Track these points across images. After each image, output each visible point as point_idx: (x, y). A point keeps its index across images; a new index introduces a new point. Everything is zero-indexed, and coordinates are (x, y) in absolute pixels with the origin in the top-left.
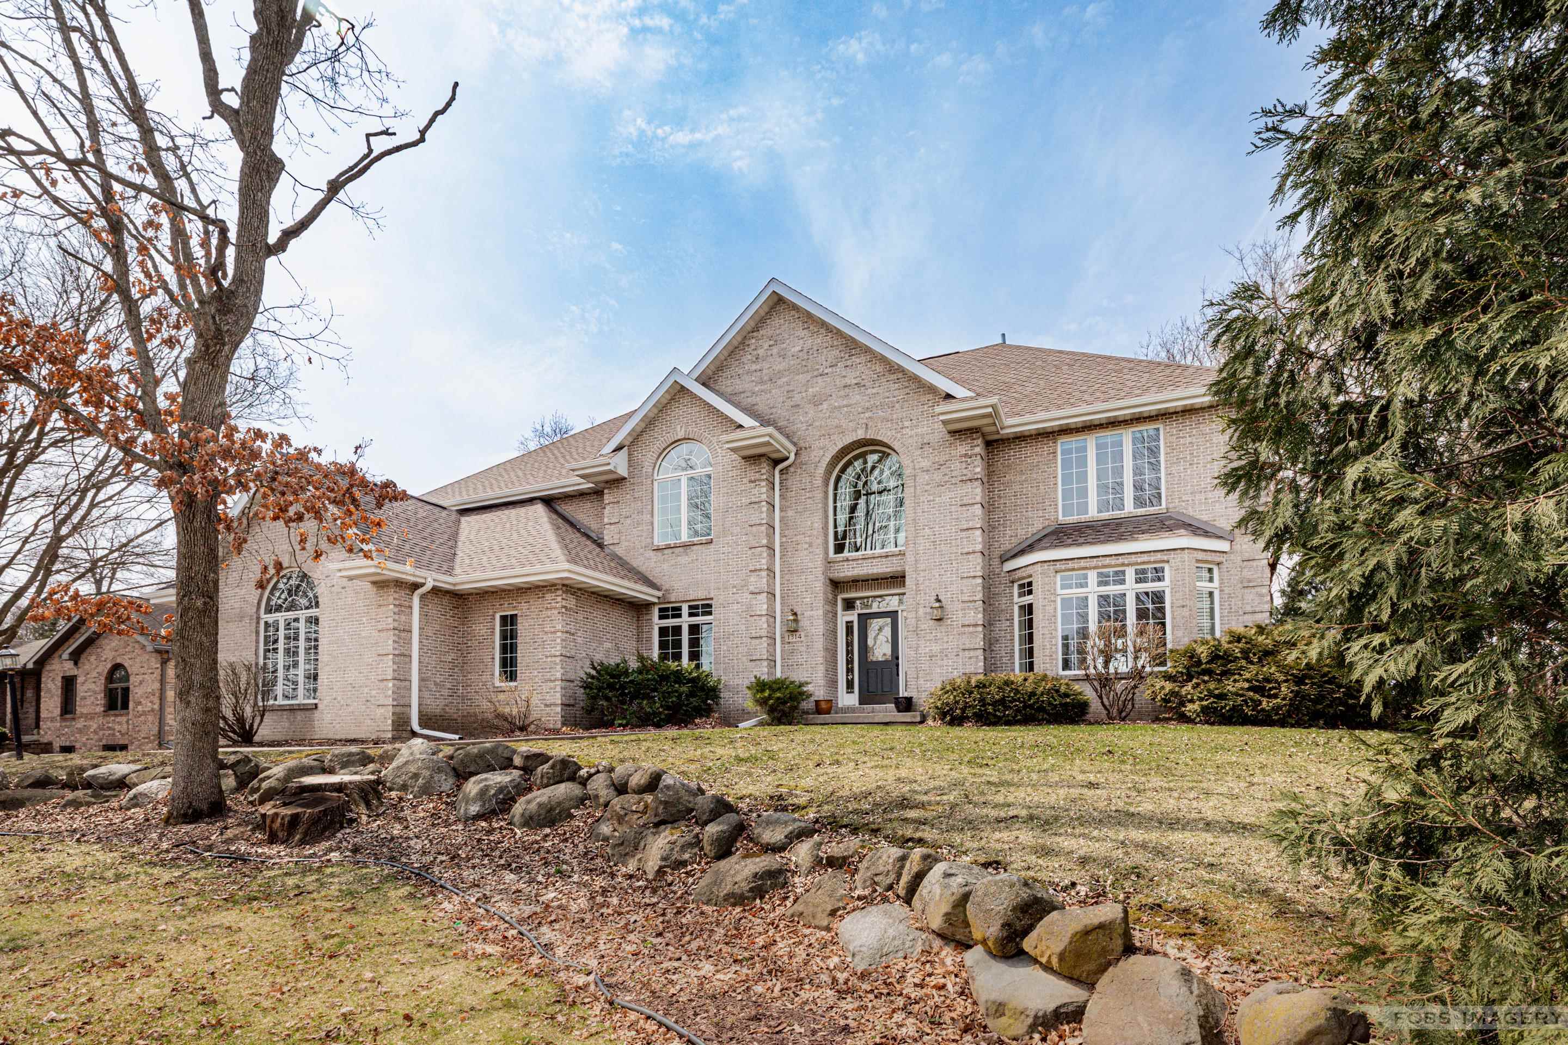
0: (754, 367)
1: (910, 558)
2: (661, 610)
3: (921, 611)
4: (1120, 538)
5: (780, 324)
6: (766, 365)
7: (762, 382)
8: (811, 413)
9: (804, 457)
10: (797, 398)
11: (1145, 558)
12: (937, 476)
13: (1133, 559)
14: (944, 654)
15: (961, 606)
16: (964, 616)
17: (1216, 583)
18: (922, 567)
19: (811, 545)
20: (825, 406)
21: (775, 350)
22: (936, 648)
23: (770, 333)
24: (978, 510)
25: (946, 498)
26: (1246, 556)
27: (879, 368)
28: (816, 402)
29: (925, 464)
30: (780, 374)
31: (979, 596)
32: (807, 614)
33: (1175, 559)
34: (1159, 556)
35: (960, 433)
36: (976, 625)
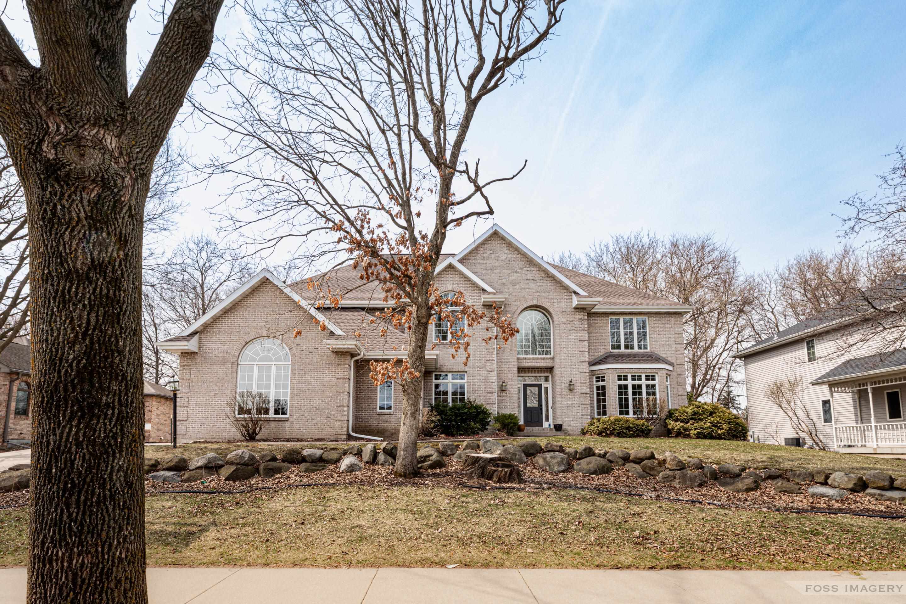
0: (482, 262)
1: (557, 360)
2: (436, 375)
3: (563, 386)
4: (639, 362)
5: (495, 244)
6: (488, 262)
7: (486, 269)
8: (511, 289)
9: (508, 309)
10: (504, 281)
11: (650, 371)
12: (569, 327)
13: (645, 371)
14: (573, 406)
15: (580, 385)
16: (582, 389)
17: (668, 383)
18: (563, 366)
19: (511, 350)
20: (518, 286)
21: (493, 256)
22: (570, 402)
23: (490, 247)
24: (586, 343)
25: (573, 336)
26: (679, 373)
27: (543, 275)
28: (514, 284)
29: (564, 320)
30: (496, 267)
31: (588, 381)
32: (510, 383)
33: (660, 372)
34: (654, 371)
35: (579, 309)
36: (586, 394)
